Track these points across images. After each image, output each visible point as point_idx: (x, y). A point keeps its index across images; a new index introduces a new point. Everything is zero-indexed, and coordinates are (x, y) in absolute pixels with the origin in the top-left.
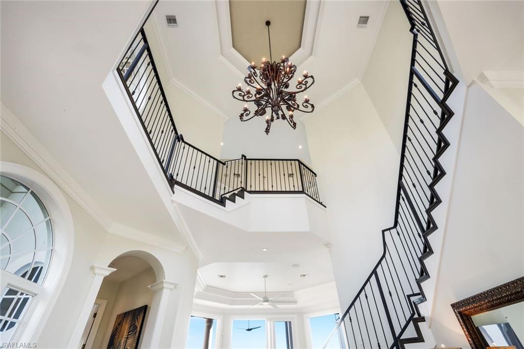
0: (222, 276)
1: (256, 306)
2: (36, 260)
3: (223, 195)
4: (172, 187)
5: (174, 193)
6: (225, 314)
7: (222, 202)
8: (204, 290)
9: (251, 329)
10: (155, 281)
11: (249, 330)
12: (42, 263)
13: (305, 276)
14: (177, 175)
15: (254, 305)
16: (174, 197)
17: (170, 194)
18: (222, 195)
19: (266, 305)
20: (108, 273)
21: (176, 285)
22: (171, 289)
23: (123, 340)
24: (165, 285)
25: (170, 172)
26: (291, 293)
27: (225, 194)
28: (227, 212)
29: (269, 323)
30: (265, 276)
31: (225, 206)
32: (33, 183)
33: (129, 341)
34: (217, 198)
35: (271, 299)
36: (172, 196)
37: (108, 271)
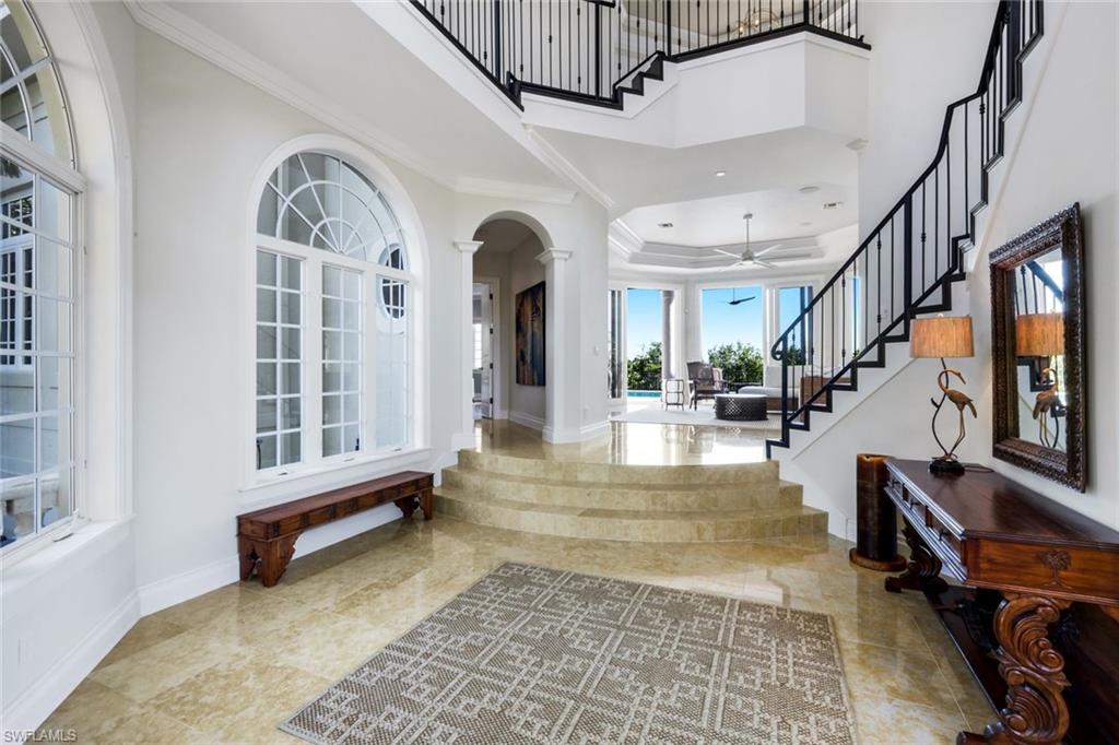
0: (665, 225)
1: (734, 267)
2: (390, 243)
3: (617, 83)
4: (516, 100)
5: (523, 110)
6: (687, 283)
7: (616, 102)
8: (642, 250)
9: (738, 302)
10: (543, 250)
11: (734, 303)
12: (397, 245)
13: (834, 205)
14: (522, 70)
15: (729, 265)
16: (526, 117)
17: (518, 115)
18: (615, 85)
19: (749, 264)
20: (476, 249)
21: (571, 255)
22: (566, 260)
23: (529, 323)
24: (554, 255)
25: (507, 69)
26: (811, 239)
27: (620, 80)
28: (628, 119)
29: (768, 291)
30: (749, 216)
31: (622, 109)
32: (338, 152)
33: (536, 324)
34: (606, 93)
35: (757, 255)
36: (520, 117)
37: (476, 246)
